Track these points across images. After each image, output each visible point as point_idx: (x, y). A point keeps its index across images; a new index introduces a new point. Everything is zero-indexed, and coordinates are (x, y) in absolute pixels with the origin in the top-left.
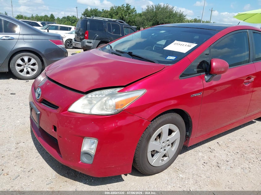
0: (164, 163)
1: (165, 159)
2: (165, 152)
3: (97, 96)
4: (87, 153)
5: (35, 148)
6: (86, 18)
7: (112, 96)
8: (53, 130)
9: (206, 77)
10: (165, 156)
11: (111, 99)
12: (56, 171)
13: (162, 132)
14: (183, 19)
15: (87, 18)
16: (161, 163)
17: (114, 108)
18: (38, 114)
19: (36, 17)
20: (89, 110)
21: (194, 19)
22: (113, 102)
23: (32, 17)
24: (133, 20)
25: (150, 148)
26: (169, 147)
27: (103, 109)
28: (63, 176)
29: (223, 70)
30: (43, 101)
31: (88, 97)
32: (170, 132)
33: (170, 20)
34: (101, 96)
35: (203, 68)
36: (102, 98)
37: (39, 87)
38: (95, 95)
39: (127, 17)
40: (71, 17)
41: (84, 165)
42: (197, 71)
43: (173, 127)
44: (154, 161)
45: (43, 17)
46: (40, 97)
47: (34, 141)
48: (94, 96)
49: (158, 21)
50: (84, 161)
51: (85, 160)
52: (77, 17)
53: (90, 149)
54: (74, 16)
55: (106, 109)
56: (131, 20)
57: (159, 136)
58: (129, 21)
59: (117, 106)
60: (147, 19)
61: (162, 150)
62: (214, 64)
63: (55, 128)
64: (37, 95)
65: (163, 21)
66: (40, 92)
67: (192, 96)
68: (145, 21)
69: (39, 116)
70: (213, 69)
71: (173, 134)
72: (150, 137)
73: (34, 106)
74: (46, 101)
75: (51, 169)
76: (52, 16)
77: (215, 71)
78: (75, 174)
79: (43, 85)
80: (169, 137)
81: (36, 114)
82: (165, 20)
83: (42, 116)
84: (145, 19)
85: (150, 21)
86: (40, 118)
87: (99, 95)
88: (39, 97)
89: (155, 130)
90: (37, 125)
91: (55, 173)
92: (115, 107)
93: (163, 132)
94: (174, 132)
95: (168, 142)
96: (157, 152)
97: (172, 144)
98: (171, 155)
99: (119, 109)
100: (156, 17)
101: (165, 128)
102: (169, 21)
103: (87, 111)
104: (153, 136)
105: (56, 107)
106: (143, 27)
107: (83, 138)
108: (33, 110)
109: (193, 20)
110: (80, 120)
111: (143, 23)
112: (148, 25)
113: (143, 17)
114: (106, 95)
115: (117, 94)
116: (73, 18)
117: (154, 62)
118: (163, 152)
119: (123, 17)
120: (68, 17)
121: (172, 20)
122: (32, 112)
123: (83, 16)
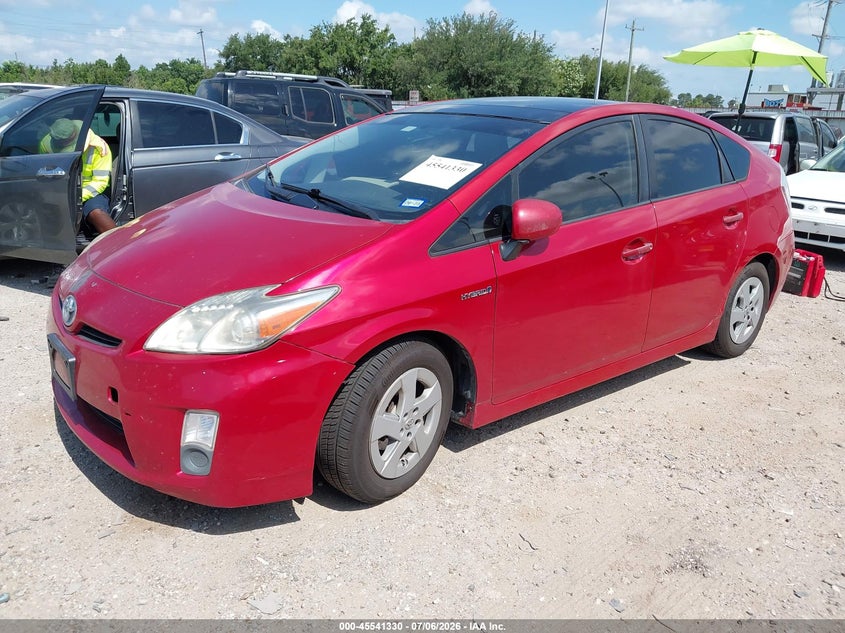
0: (407, 468)
1: (411, 457)
2: (410, 438)
3: (214, 308)
4: (195, 450)
5: (67, 458)
6: (224, 76)
7: (251, 306)
8: (110, 399)
9: (502, 247)
10: (408, 450)
11: (247, 313)
12: (124, 507)
13: (401, 389)
14: (543, 59)
15: (227, 74)
16: (400, 470)
17: (256, 336)
18: (70, 363)
19: (68, 66)
20: (196, 345)
21: (579, 56)
22: (252, 321)
23: (56, 68)
24: (387, 66)
25: (377, 430)
26: (419, 425)
27: (229, 339)
28: (141, 517)
29: (544, 228)
30: (83, 330)
31: (190, 312)
32: (420, 387)
33: (502, 64)
34: (223, 307)
35: (495, 226)
36: (226, 313)
37: (70, 293)
38: (210, 307)
39: (366, 58)
40: (184, 65)
41: (192, 479)
42: (486, 233)
43: (426, 375)
44: (386, 464)
45: (91, 66)
46: (74, 318)
47: (65, 441)
48: (206, 309)
49: (465, 67)
50: (190, 468)
51: (191, 466)
52: (202, 62)
53: (204, 438)
54: (192, 62)
55: (237, 340)
56: (379, 69)
57: (396, 400)
58: (374, 70)
59: (262, 329)
60: (431, 65)
61: (402, 434)
62: (522, 214)
63: (114, 394)
64: (65, 315)
65: (482, 67)
66: (73, 305)
67: (464, 296)
68: (423, 68)
69: (74, 369)
70: (518, 227)
71: (427, 393)
72: (377, 402)
73: (59, 345)
74: (91, 328)
75: (111, 502)
76: (122, 64)
77: (522, 232)
78: (174, 510)
79: (82, 290)
80: (418, 402)
81: (66, 362)
82: (487, 64)
83: (81, 369)
84: (422, 64)
85: (439, 70)
86: (77, 373)
87: (218, 306)
88: (70, 319)
89: (386, 386)
90: (71, 394)
91: (120, 512)
92: (258, 332)
93: (404, 390)
94: (428, 387)
95: (415, 413)
96: (391, 440)
97: (425, 418)
98: (424, 448)
99: (270, 337)
100: (459, 56)
101: (408, 379)
102: (499, 67)
103: (191, 348)
104: (382, 401)
105: (112, 341)
106: (418, 88)
107: (183, 412)
108: (57, 355)
109: (577, 62)
110: (174, 368)
111: (417, 78)
112: (435, 82)
113: (418, 56)
114: (237, 305)
115: (263, 300)
116: (192, 67)
117: (368, 217)
118: (404, 440)
119: (353, 60)
120: (174, 63)
121: (510, 62)
122: (56, 361)
123: (223, 61)
